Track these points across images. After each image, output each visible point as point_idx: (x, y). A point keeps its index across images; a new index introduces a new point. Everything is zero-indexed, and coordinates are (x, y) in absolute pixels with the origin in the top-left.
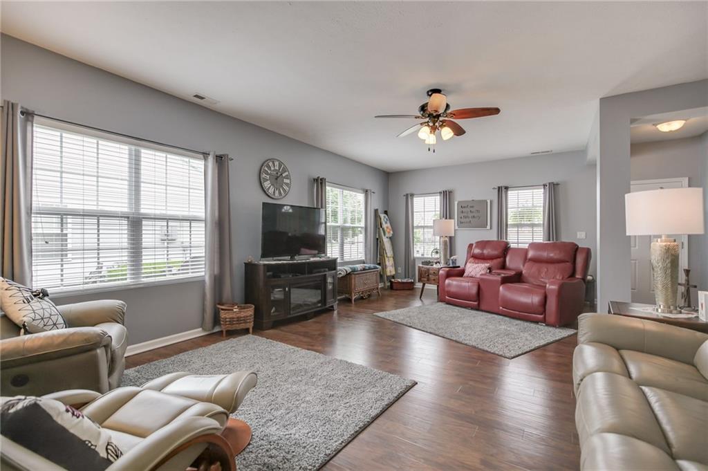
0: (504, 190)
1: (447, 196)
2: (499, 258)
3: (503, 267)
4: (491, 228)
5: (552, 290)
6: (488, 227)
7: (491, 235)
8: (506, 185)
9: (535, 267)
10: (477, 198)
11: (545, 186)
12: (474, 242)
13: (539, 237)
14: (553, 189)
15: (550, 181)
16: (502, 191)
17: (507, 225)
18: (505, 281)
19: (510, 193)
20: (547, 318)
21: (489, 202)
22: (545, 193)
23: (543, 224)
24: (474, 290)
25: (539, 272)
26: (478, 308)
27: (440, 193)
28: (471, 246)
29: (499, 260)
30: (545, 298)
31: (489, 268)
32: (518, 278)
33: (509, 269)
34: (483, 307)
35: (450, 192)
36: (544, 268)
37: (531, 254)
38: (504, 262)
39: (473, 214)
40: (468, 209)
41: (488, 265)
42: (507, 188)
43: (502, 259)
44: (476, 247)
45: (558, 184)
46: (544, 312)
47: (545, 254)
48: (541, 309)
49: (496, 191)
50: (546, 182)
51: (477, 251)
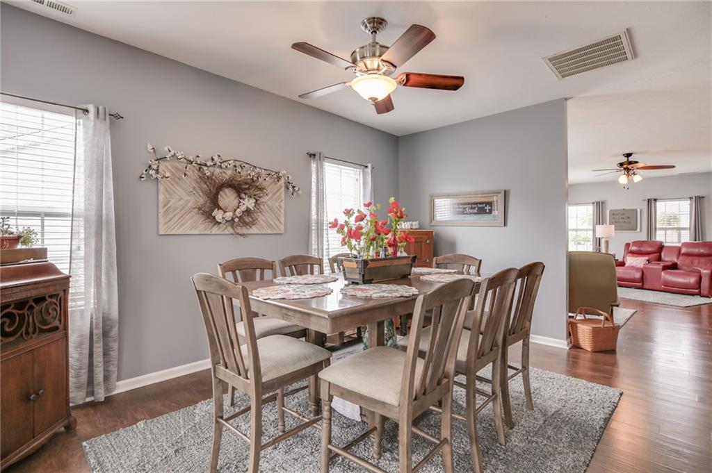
0: (653, 202)
1: (600, 206)
2: (656, 253)
3: (659, 259)
4: (641, 231)
5: (705, 273)
6: (638, 230)
7: (643, 236)
8: (655, 198)
9: (688, 260)
10: (627, 207)
11: (691, 198)
12: (630, 241)
13: (686, 237)
14: (699, 201)
15: (696, 195)
16: (651, 202)
17: (656, 228)
18: (665, 268)
19: (659, 204)
20: (702, 291)
21: (639, 210)
22: (691, 205)
23: (690, 228)
24: (638, 275)
25: (692, 262)
26: (642, 288)
27: (593, 203)
28: (628, 245)
29: (655, 255)
30: (700, 278)
31: (648, 260)
32: (674, 266)
33: (665, 261)
34: (646, 286)
35: (603, 203)
36: (696, 260)
37: (683, 250)
38: (660, 256)
39: (625, 220)
40: (620, 216)
41: (647, 258)
42: (655, 200)
43: (658, 254)
44: (633, 245)
45: (703, 197)
46: (699, 287)
47: (696, 251)
48: (697, 286)
49: (646, 202)
50: (693, 195)
51: (634, 248)
